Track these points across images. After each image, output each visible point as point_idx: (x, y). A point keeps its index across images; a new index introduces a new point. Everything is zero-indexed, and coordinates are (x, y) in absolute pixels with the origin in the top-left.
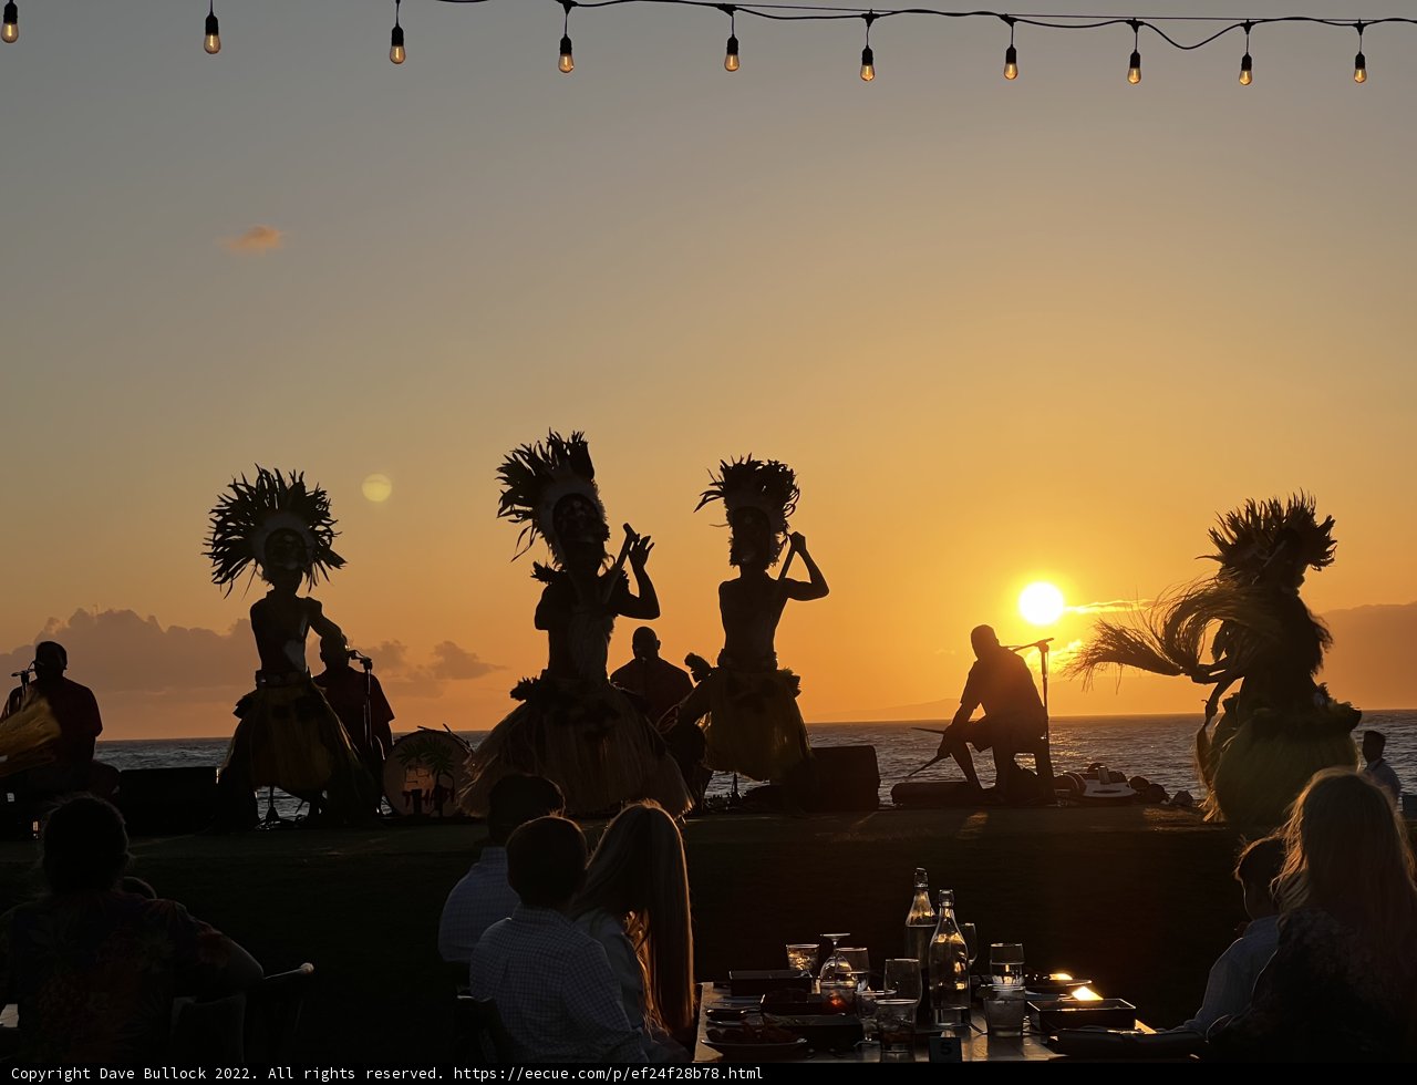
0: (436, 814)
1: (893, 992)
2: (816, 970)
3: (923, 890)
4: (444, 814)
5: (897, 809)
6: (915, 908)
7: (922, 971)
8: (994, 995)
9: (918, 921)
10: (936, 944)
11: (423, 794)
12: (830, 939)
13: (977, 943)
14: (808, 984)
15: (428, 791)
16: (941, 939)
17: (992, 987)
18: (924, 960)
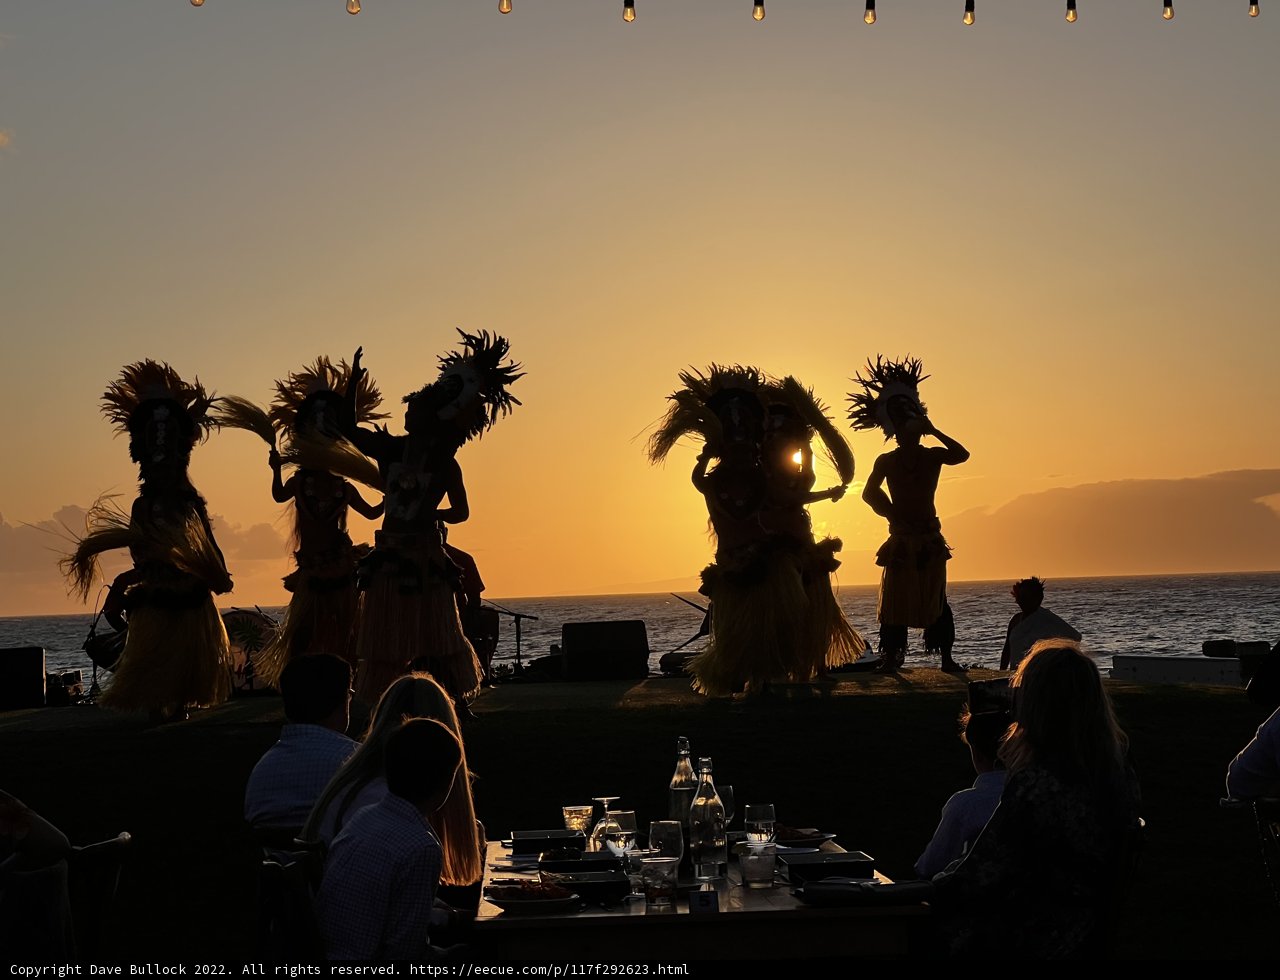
0: (247, 687)
1: (657, 851)
2: (589, 829)
3: (685, 756)
4: (255, 687)
5: (665, 677)
6: (679, 773)
7: (683, 829)
8: (748, 851)
9: (681, 784)
10: (696, 806)
11: (236, 670)
12: (601, 803)
13: (733, 803)
14: (582, 842)
15: (240, 666)
16: (700, 801)
17: (745, 845)
18: (685, 821)
